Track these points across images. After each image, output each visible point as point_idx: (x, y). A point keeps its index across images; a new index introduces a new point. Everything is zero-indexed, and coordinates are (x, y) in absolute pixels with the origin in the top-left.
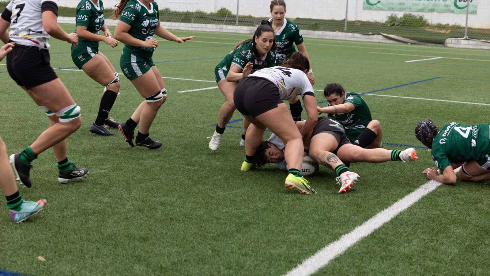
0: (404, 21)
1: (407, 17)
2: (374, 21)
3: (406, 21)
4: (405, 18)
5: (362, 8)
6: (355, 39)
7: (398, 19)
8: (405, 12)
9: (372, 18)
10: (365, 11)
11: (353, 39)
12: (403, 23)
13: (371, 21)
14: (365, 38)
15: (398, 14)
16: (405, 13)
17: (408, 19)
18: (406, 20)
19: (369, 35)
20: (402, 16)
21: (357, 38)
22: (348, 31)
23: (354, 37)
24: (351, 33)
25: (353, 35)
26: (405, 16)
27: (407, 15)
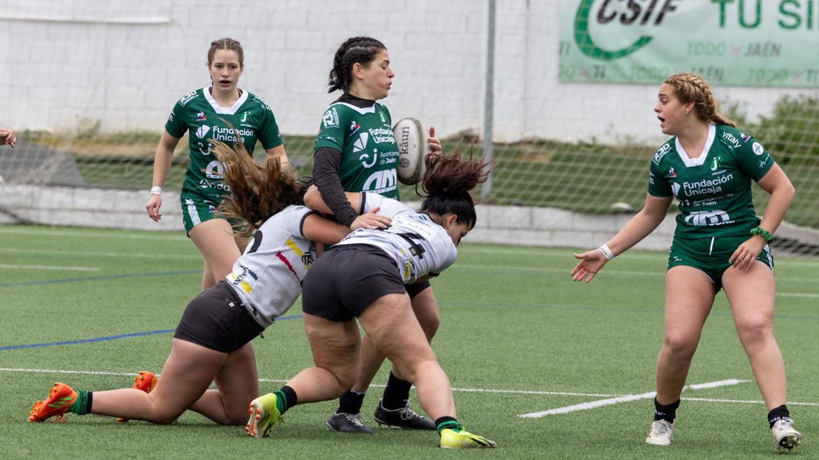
0: (783, 138)
1: (798, 118)
2: (623, 142)
3: (796, 138)
4: (790, 124)
5: (554, 72)
6: (543, 239)
7: (752, 126)
8: (784, 92)
9: (612, 126)
10: (570, 89)
11: (529, 239)
12: (780, 148)
13: (604, 140)
14: (594, 232)
15: (746, 104)
16: (785, 99)
17: (802, 125)
18: (795, 131)
19: (617, 213)
20: (768, 112)
21: (552, 231)
22: (501, 195)
23: (539, 229)
24: (519, 205)
25: (531, 221)
26: (786, 112)
27: (795, 109)
